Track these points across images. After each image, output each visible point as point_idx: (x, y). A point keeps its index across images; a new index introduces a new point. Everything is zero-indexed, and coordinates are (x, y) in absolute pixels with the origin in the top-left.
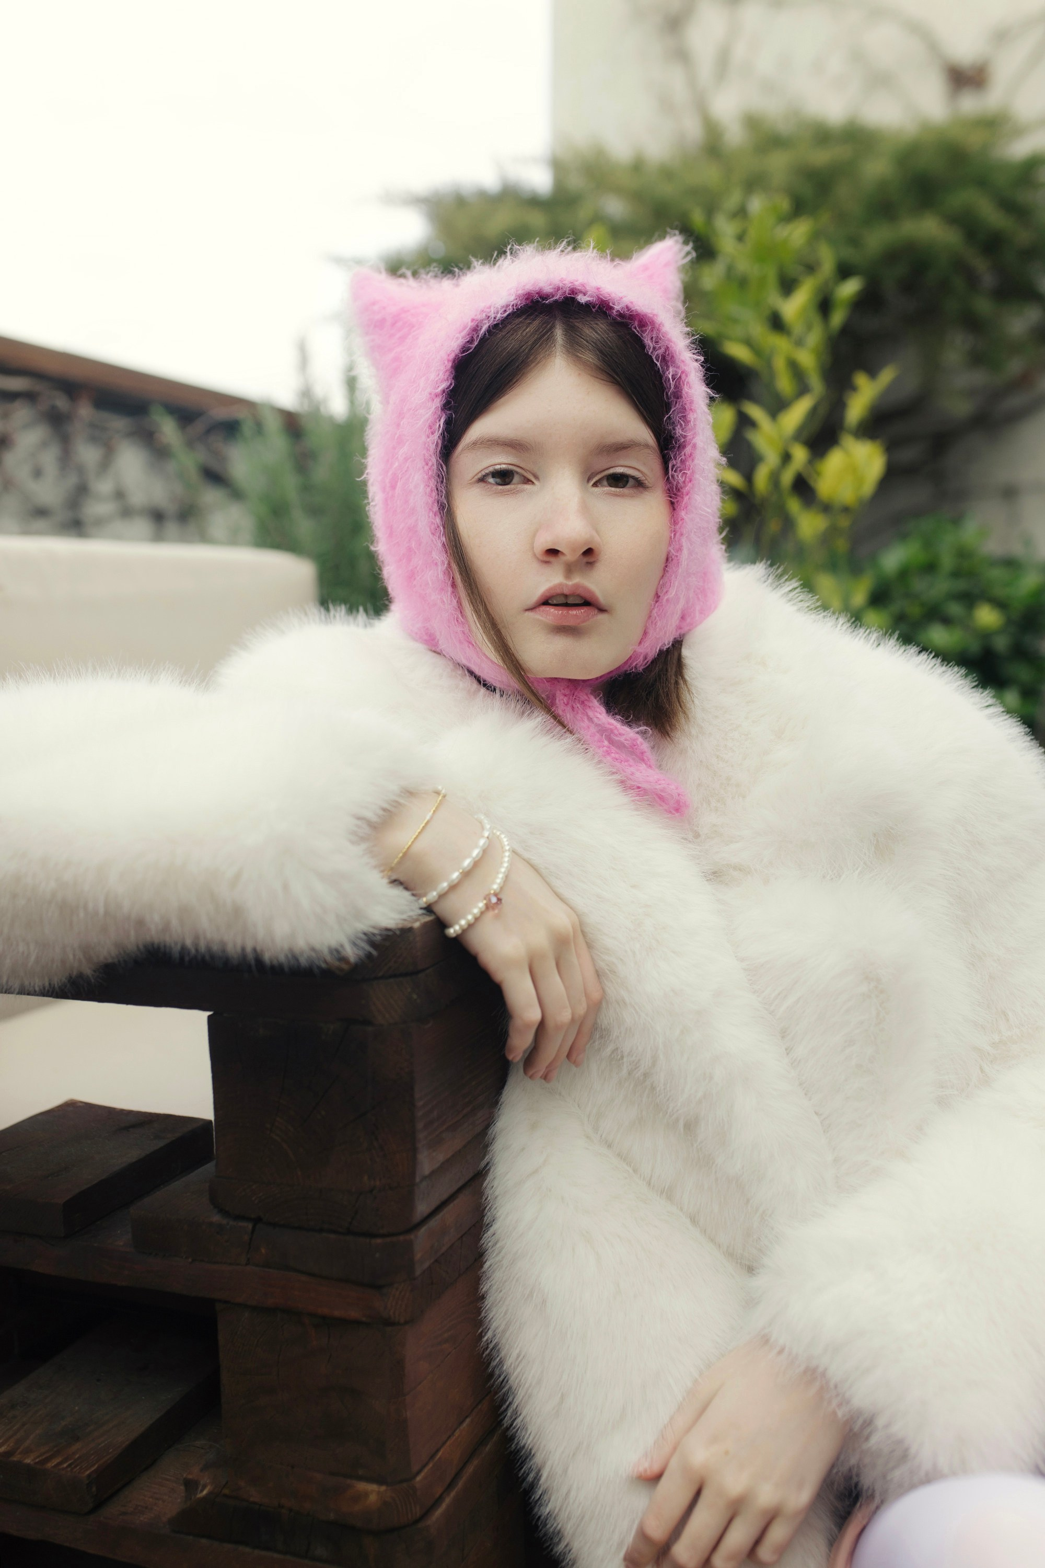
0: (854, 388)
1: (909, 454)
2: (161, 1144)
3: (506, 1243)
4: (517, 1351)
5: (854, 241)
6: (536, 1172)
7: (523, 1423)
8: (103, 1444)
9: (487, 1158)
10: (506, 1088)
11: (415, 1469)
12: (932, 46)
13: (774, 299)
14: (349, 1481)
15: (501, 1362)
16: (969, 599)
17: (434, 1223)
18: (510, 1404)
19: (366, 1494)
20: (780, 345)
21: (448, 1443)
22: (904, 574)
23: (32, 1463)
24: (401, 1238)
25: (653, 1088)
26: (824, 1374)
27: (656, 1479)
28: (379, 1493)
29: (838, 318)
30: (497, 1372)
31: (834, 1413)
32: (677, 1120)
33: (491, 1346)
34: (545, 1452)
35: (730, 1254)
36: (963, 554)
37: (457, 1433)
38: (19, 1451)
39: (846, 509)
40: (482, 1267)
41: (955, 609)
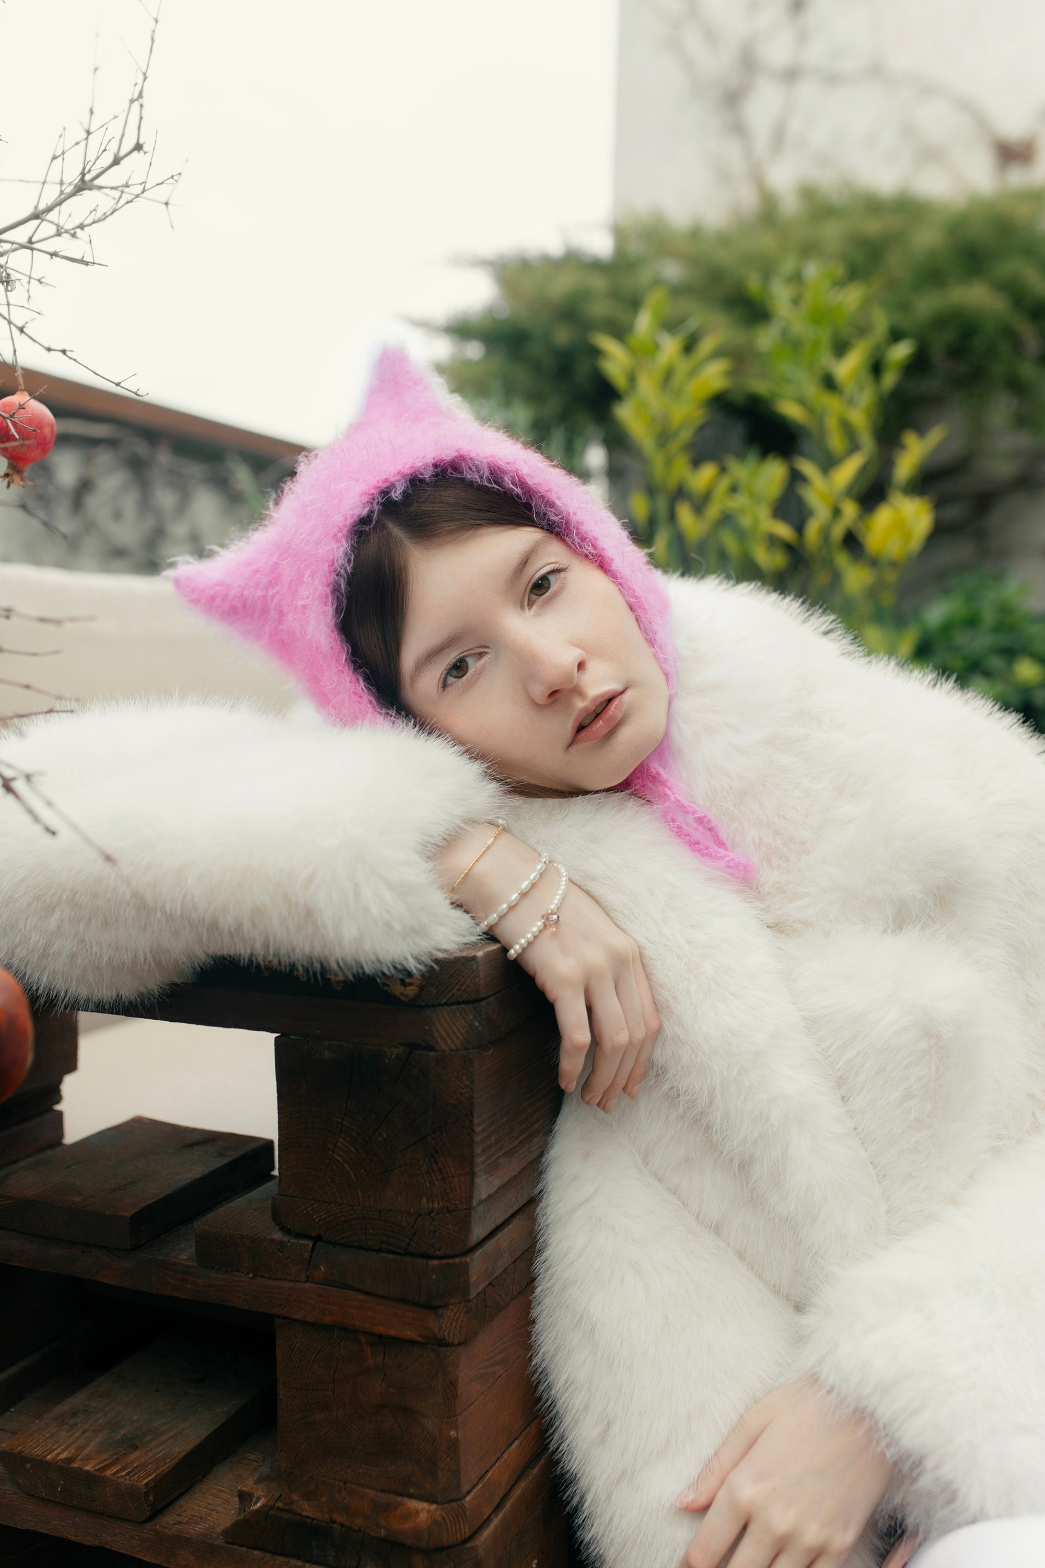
0: (902, 447)
1: (954, 512)
2: (224, 1161)
3: (556, 1271)
4: (566, 1376)
5: (904, 307)
6: (587, 1200)
7: (569, 1448)
8: (161, 1454)
9: (540, 1185)
10: (560, 1116)
11: (465, 1489)
12: (982, 122)
13: (826, 359)
14: (400, 1499)
15: (549, 1387)
16: (1010, 653)
17: (489, 1246)
18: (557, 1428)
19: (417, 1512)
20: (832, 405)
21: (497, 1464)
22: (947, 628)
23: (91, 1470)
24: (457, 1260)
25: (708, 1128)
26: (872, 1415)
27: (703, 1510)
28: (429, 1511)
29: (890, 379)
30: (545, 1397)
31: (883, 1454)
32: (731, 1160)
33: (540, 1370)
34: (589, 1478)
35: (776, 1291)
36: (1005, 609)
37: (506, 1455)
38: (79, 1457)
39: (894, 564)
40: (533, 1292)
41: (996, 663)
